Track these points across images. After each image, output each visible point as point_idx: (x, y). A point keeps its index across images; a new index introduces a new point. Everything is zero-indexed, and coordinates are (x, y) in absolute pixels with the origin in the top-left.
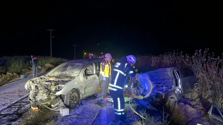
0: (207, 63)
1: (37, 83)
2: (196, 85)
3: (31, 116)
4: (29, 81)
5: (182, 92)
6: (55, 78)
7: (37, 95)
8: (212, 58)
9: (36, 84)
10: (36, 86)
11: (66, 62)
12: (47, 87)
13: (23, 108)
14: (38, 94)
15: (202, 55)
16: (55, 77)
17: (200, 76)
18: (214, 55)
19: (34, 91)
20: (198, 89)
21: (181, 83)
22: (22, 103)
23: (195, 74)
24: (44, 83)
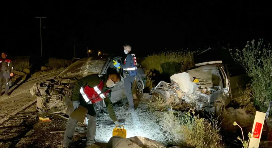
0: (262, 57)
1: (46, 86)
2: (249, 86)
4: (36, 84)
7: (48, 102)
8: (268, 50)
10: (46, 91)
11: (79, 59)
12: (60, 91)
13: (30, 119)
14: (50, 100)
15: (256, 47)
16: (70, 79)
17: (253, 74)
19: (44, 96)
20: (251, 91)
21: (229, 83)
22: (26, 114)
23: (247, 72)
24: (55, 87)
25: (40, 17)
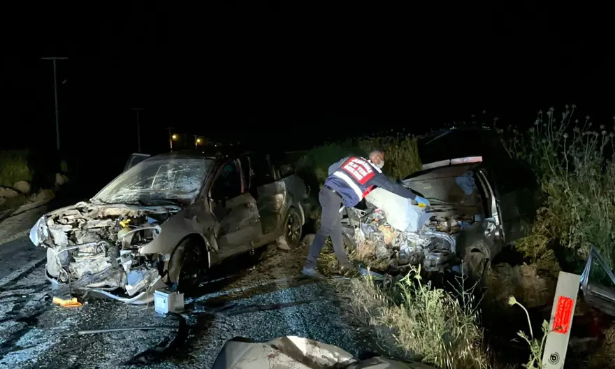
0: (570, 147)
1: (69, 223)
2: (541, 214)
4: (43, 218)
5: (504, 234)
6: (124, 205)
7: (74, 261)
8: (585, 131)
9: (68, 228)
10: (69, 234)
11: (148, 157)
12: (103, 233)
14: (77, 256)
15: (557, 124)
16: (126, 204)
17: (551, 185)
18: (590, 124)
19: (63, 247)
20: (547, 225)
21: (497, 208)
23: (538, 181)
24: (91, 224)
25: (54, 58)
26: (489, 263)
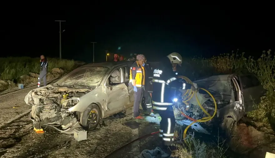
1: (42, 94)
2: (263, 99)
3: (33, 141)
4: (31, 91)
5: (244, 108)
7: (42, 112)
9: (40, 97)
10: (40, 100)
12: (55, 100)
13: (22, 130)
14: (43, 110)
16: (67, 87)
17: (268, 86)
19: (37, 106)
20: (265, 105)
21: (242, 96)
22: (21, 123)
23: (262, 84)
24: (51, 95)
25: (60, 21)
26: (236, 123)
